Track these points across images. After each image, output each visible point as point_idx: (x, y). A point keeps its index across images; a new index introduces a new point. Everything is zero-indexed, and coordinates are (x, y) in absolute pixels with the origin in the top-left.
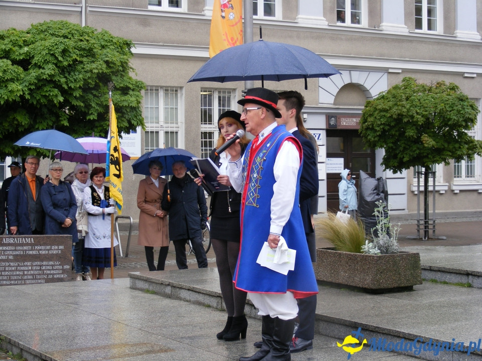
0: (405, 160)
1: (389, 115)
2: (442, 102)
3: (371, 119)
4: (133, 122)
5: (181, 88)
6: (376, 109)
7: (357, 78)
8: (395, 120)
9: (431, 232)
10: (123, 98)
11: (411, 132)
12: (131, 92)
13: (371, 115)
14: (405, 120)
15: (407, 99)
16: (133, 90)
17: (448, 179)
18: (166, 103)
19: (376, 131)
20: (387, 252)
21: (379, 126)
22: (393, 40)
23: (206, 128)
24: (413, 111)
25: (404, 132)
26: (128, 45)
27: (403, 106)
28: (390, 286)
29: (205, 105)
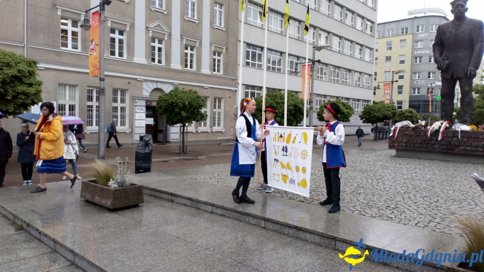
0: (175, 121)
1: (167, 102)
2: (190, 98)
3: (160, 104)
4: (34, 100)
5: (77, 85)
6: (162, 100)
7: (160, 86)
8: (170, 104)
9: (185, 150)
10: (30, 89)
11: (177, 110)
12: (34, 86)
13: (160, 102)
14: (175, 105)
15: (176, 96)
16: (35, 85)
17: (196, 127)
18: (69, 92)
19: (162, 109)
20: (122, 186)
21: (163, 106)
22: (175, 72)
23: (89, 103)
24: (178, 101)
25: (174, 110)
26: (35, 63)
27: (174, 99)
28: (122, 206)
29: (89, 93)
